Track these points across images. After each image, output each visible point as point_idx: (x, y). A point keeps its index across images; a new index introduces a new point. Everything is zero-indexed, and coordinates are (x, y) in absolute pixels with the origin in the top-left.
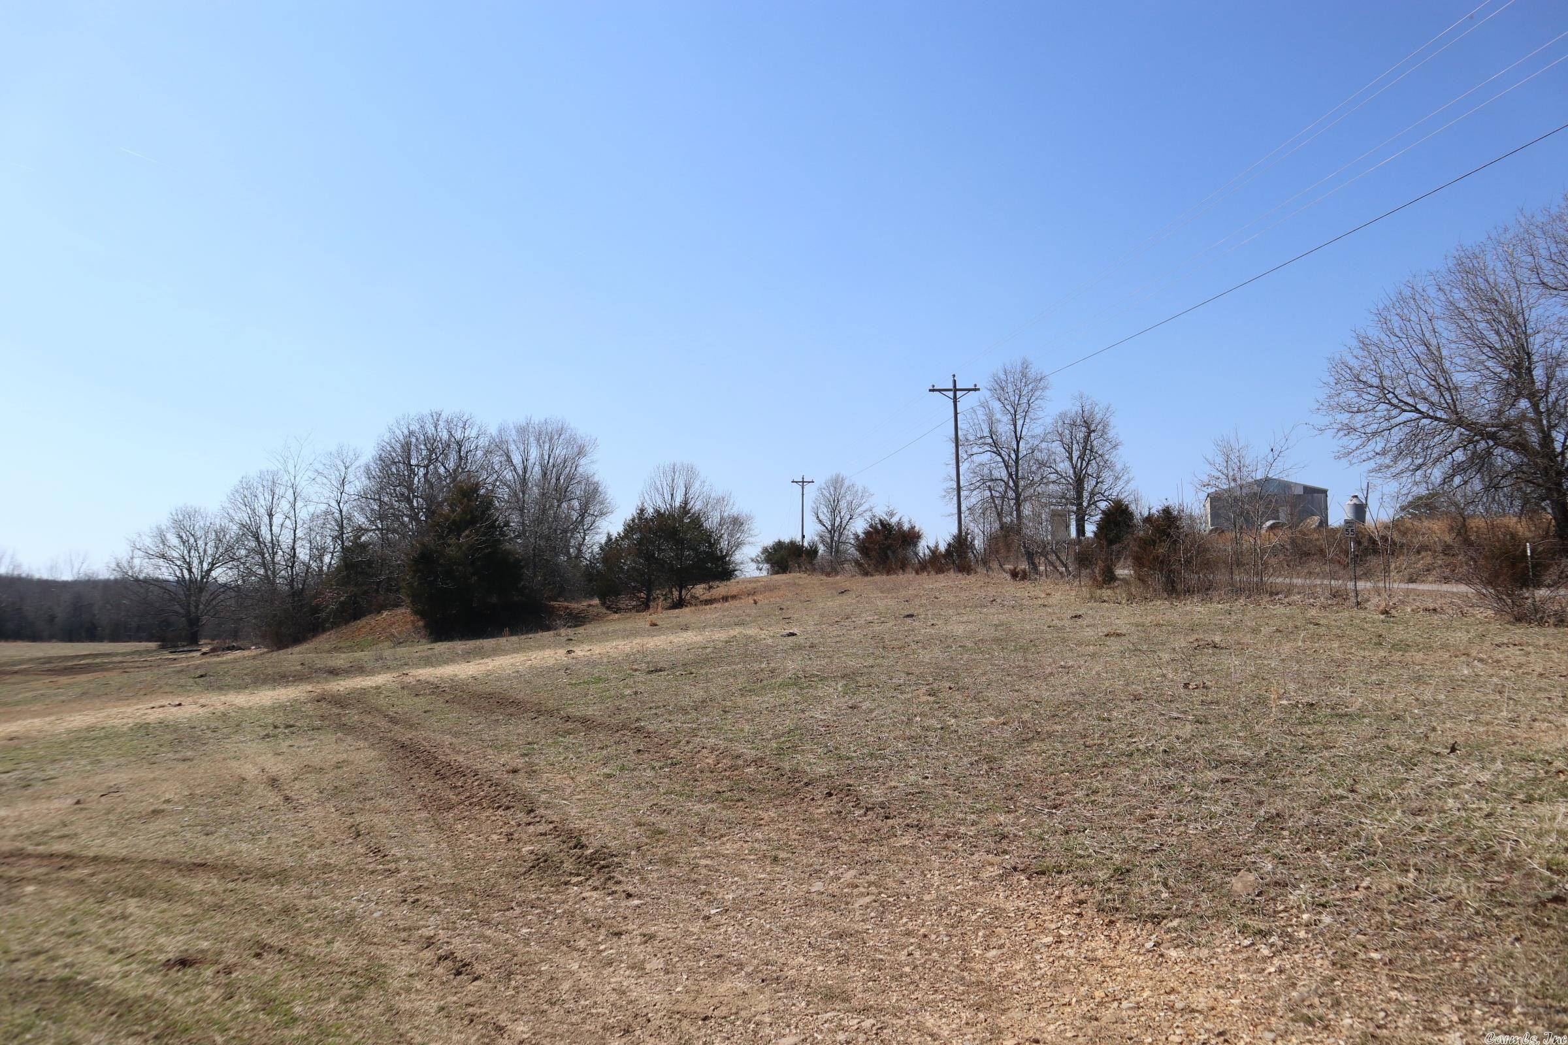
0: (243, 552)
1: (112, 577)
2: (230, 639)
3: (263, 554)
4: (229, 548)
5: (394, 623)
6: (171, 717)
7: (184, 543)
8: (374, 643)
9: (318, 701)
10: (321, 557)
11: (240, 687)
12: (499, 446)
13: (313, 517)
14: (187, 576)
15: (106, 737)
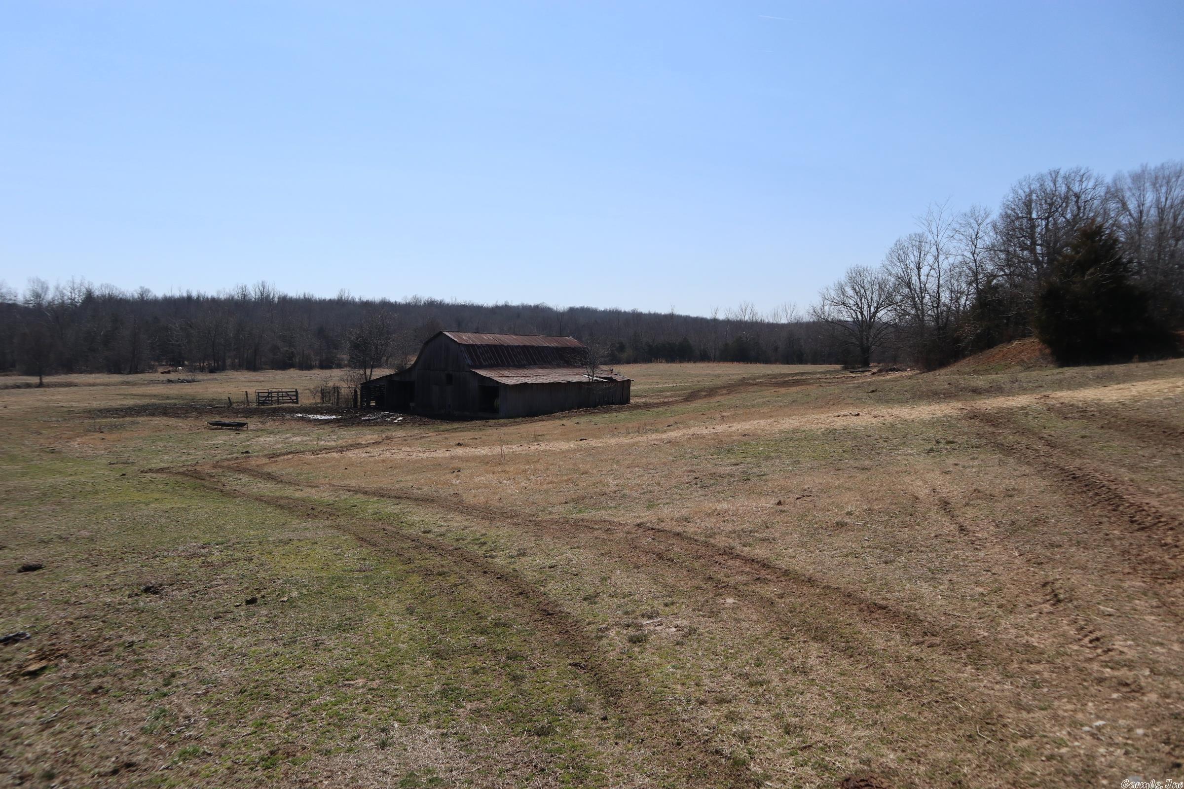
0: (899, 298)
1: (811, 320)
2: (891, 363)
3: (913, 298)
4: (889, 296)
5: (1023, 351)
6: (852, 425)
7: (857, 293)
8: (1008, 367)
9: (971, 418)
10: (958, 299)
11: (902, 402)
12: (1114, 194)
13: (953, 267)
14: (860, 318)
15: (806, 439)
